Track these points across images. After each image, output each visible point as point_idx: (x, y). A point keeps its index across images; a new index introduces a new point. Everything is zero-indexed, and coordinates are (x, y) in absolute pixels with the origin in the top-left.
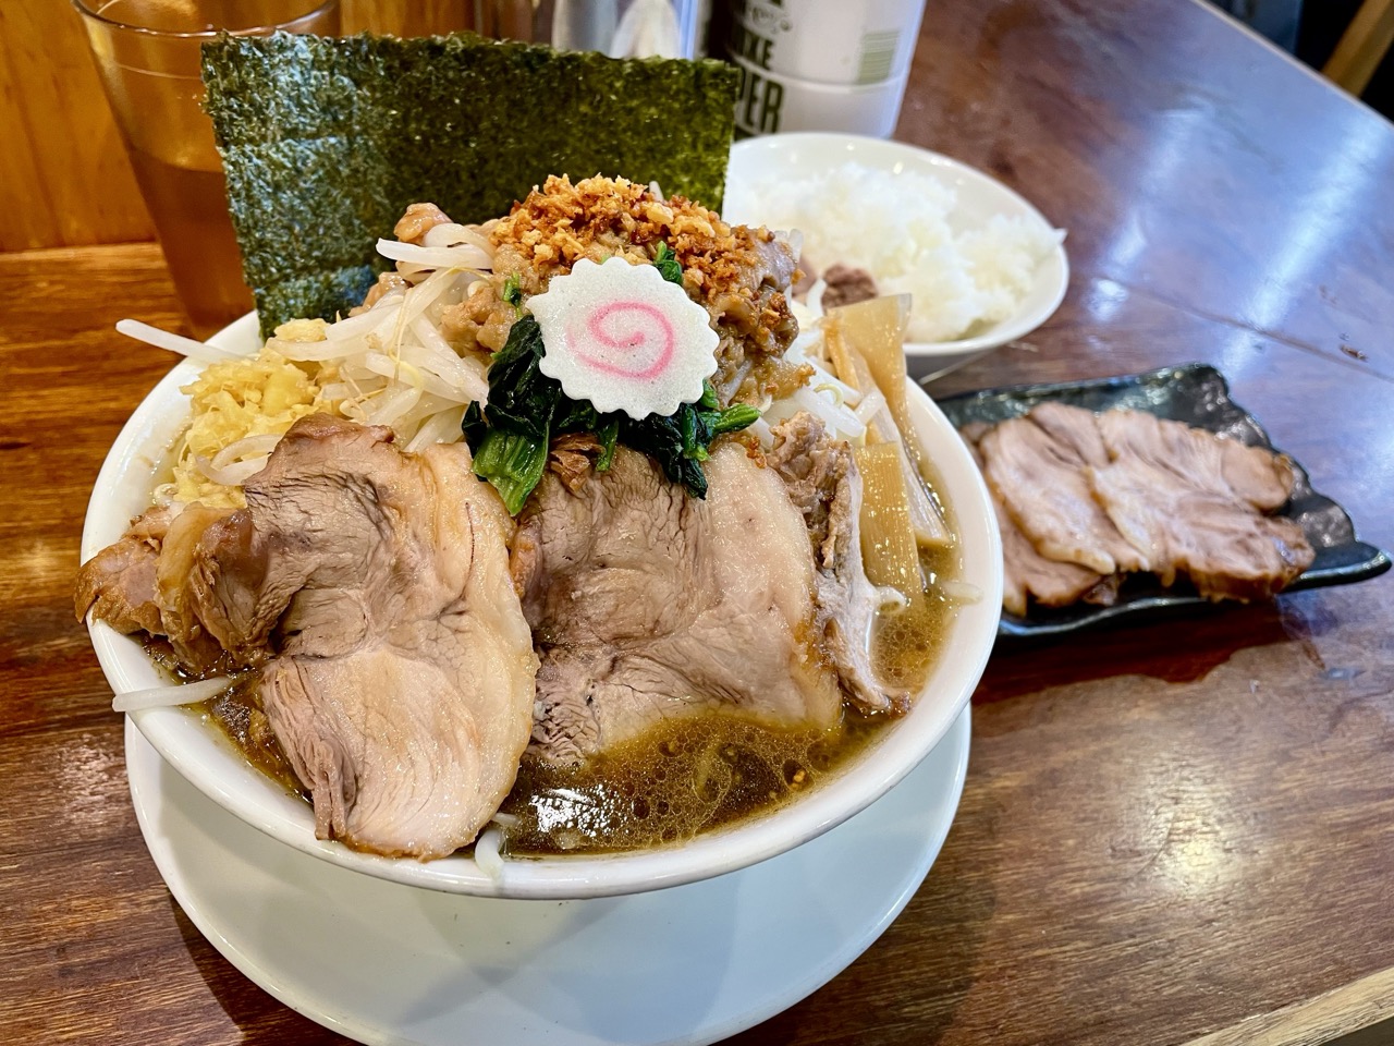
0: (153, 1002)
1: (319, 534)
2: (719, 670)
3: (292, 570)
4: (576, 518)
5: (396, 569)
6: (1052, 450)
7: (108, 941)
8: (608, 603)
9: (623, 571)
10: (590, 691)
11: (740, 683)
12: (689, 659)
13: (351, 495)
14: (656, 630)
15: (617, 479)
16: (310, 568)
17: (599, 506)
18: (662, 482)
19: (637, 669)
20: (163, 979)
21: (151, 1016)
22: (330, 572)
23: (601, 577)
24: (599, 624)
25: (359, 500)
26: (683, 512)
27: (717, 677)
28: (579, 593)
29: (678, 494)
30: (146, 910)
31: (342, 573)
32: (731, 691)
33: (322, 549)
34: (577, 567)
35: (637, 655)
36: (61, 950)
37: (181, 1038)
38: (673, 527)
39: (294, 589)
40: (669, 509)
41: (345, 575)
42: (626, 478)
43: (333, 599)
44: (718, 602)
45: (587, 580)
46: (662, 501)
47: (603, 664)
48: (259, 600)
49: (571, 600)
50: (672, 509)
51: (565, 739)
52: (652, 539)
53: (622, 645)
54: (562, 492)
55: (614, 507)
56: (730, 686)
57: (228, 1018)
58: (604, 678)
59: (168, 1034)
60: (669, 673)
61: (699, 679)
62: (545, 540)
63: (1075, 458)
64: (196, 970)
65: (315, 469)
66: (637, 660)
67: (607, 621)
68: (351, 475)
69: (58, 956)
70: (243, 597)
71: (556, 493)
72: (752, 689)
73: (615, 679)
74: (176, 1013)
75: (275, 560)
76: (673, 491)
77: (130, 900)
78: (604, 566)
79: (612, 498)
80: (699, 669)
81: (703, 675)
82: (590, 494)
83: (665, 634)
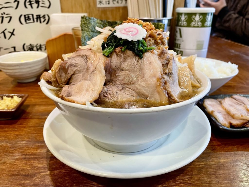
0: (36, 165)
1: (77, 64)
2: (143, 91)
3: (72, 70)
4: (118, 60)
5: (87, 68)
6: (237, 103)
7: (34, 155)
8: (123, 77)
9: (126, 71)
10: (117, 91)
11: (147, 94)
12: (137, 89)
13: (83, 58)
14: (132, 83)
15: (126, 54)
16: (75, 70)
17: (122, 58)
18: (134, 56)
19: (127, 90)
20: (40, 162)
21: (35, 167)
22: (78, 71)
23: (121, 72)
24: (121, 81)
25: (84, 59)
26: (138, 61)
27: (143, 92)
28: (117, 74)
29: (137, 58)
30: (42, 152)
31: (79, 71)
32: (145, 96)
33: (77, 67)
34: (118, 69)
35: (127, 87)
36: (26, 155)
37: (39, 171)
38: (136, 63)
39: (72, 74)
40: (135, 60)
41: (80, 72)
42: (128, 55)
43: (77, 76)
44: (143, 77)
45: (119, 72)
46: (134, 59)
47: (121, 88)
48: (66, 75)
49: (116, 76)
50: (136, 60)
51: (110, 97)
52: (132, 65)
53: (125, 85)
54: (116, 55)
55: (125, 60)
56: (145, 94)
57: (48, 170)
58: (120, 90)
59: (37, 170)
60: (133, 92)
61: (139, 93)
62: (112, 62)
63: (243, 104)
64: (46, 162)
65: (78, 54)
66: (127, 88)
67: (122, 81)
68: (83, 55)
69: (25, 156)
70: (63, 75)
71: (115, 55)
72: (149, 95)
73: (123, 91)
74: (39, 167)
75: (70, 68)
76: (136, 57)
77: (40, 150)
78: (123, 70)
79: (125, 58)
80: (139, 91)
81: (140, 93)
82: (121, 56)
83: (133, 84)
